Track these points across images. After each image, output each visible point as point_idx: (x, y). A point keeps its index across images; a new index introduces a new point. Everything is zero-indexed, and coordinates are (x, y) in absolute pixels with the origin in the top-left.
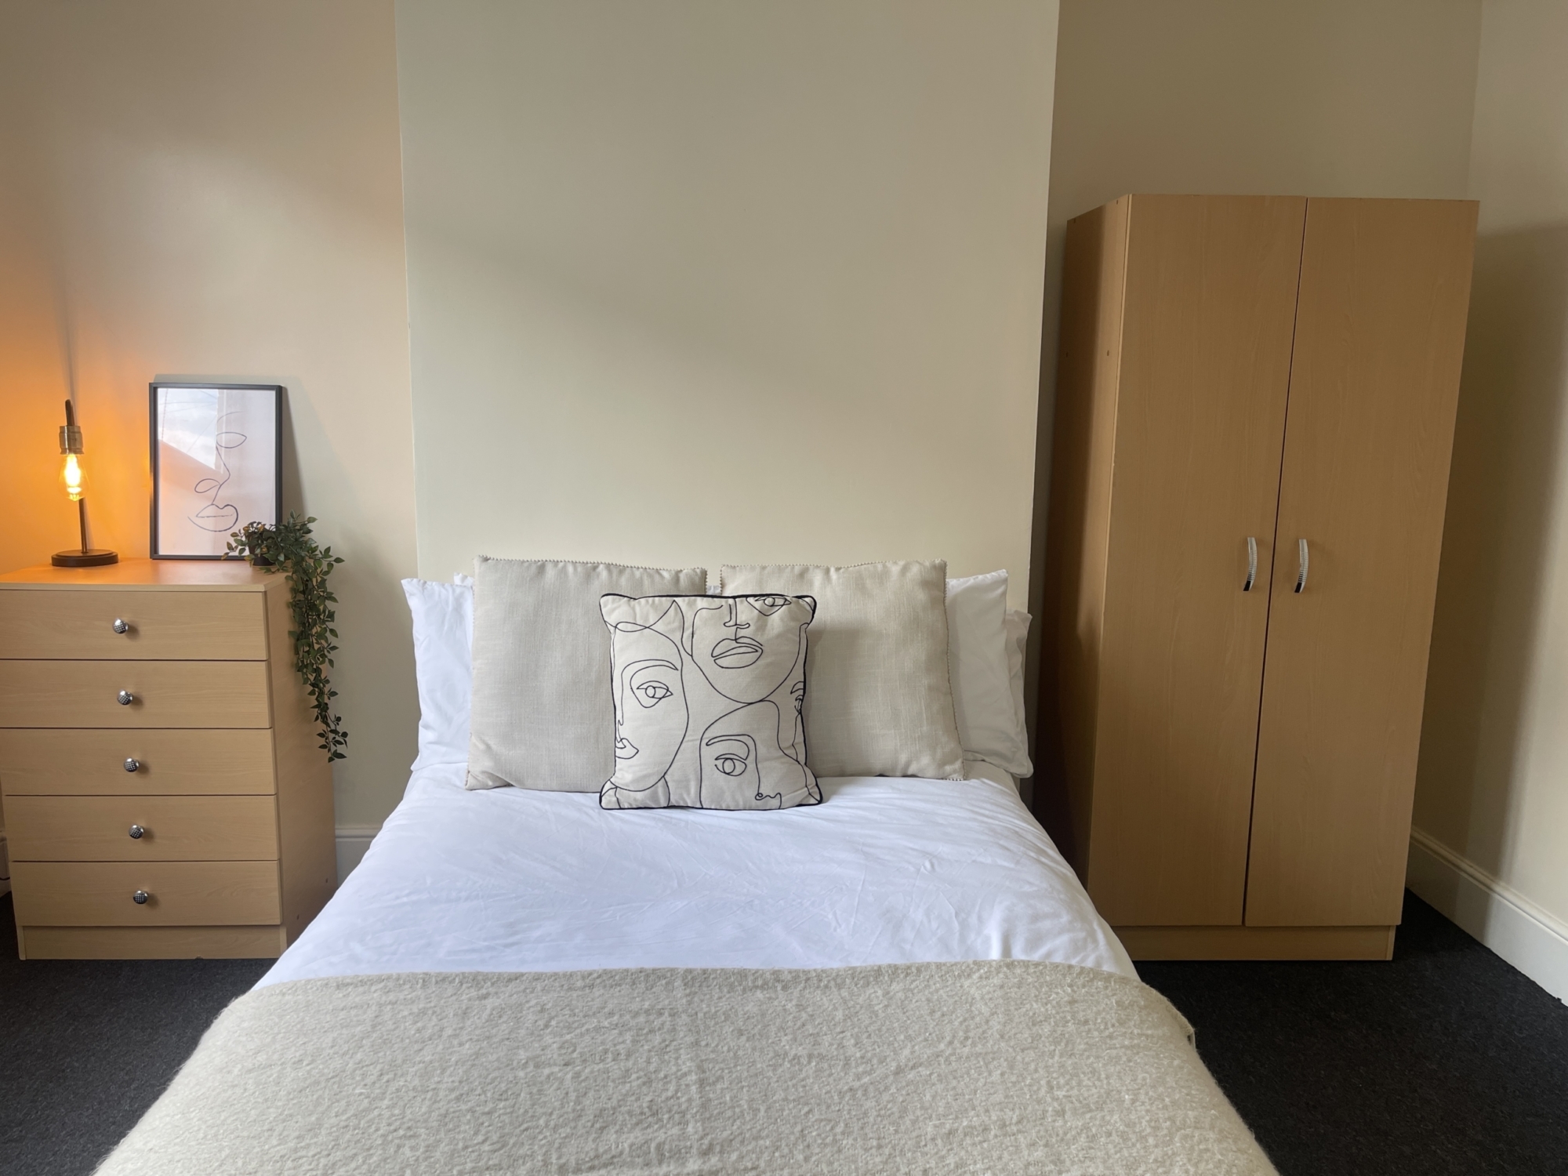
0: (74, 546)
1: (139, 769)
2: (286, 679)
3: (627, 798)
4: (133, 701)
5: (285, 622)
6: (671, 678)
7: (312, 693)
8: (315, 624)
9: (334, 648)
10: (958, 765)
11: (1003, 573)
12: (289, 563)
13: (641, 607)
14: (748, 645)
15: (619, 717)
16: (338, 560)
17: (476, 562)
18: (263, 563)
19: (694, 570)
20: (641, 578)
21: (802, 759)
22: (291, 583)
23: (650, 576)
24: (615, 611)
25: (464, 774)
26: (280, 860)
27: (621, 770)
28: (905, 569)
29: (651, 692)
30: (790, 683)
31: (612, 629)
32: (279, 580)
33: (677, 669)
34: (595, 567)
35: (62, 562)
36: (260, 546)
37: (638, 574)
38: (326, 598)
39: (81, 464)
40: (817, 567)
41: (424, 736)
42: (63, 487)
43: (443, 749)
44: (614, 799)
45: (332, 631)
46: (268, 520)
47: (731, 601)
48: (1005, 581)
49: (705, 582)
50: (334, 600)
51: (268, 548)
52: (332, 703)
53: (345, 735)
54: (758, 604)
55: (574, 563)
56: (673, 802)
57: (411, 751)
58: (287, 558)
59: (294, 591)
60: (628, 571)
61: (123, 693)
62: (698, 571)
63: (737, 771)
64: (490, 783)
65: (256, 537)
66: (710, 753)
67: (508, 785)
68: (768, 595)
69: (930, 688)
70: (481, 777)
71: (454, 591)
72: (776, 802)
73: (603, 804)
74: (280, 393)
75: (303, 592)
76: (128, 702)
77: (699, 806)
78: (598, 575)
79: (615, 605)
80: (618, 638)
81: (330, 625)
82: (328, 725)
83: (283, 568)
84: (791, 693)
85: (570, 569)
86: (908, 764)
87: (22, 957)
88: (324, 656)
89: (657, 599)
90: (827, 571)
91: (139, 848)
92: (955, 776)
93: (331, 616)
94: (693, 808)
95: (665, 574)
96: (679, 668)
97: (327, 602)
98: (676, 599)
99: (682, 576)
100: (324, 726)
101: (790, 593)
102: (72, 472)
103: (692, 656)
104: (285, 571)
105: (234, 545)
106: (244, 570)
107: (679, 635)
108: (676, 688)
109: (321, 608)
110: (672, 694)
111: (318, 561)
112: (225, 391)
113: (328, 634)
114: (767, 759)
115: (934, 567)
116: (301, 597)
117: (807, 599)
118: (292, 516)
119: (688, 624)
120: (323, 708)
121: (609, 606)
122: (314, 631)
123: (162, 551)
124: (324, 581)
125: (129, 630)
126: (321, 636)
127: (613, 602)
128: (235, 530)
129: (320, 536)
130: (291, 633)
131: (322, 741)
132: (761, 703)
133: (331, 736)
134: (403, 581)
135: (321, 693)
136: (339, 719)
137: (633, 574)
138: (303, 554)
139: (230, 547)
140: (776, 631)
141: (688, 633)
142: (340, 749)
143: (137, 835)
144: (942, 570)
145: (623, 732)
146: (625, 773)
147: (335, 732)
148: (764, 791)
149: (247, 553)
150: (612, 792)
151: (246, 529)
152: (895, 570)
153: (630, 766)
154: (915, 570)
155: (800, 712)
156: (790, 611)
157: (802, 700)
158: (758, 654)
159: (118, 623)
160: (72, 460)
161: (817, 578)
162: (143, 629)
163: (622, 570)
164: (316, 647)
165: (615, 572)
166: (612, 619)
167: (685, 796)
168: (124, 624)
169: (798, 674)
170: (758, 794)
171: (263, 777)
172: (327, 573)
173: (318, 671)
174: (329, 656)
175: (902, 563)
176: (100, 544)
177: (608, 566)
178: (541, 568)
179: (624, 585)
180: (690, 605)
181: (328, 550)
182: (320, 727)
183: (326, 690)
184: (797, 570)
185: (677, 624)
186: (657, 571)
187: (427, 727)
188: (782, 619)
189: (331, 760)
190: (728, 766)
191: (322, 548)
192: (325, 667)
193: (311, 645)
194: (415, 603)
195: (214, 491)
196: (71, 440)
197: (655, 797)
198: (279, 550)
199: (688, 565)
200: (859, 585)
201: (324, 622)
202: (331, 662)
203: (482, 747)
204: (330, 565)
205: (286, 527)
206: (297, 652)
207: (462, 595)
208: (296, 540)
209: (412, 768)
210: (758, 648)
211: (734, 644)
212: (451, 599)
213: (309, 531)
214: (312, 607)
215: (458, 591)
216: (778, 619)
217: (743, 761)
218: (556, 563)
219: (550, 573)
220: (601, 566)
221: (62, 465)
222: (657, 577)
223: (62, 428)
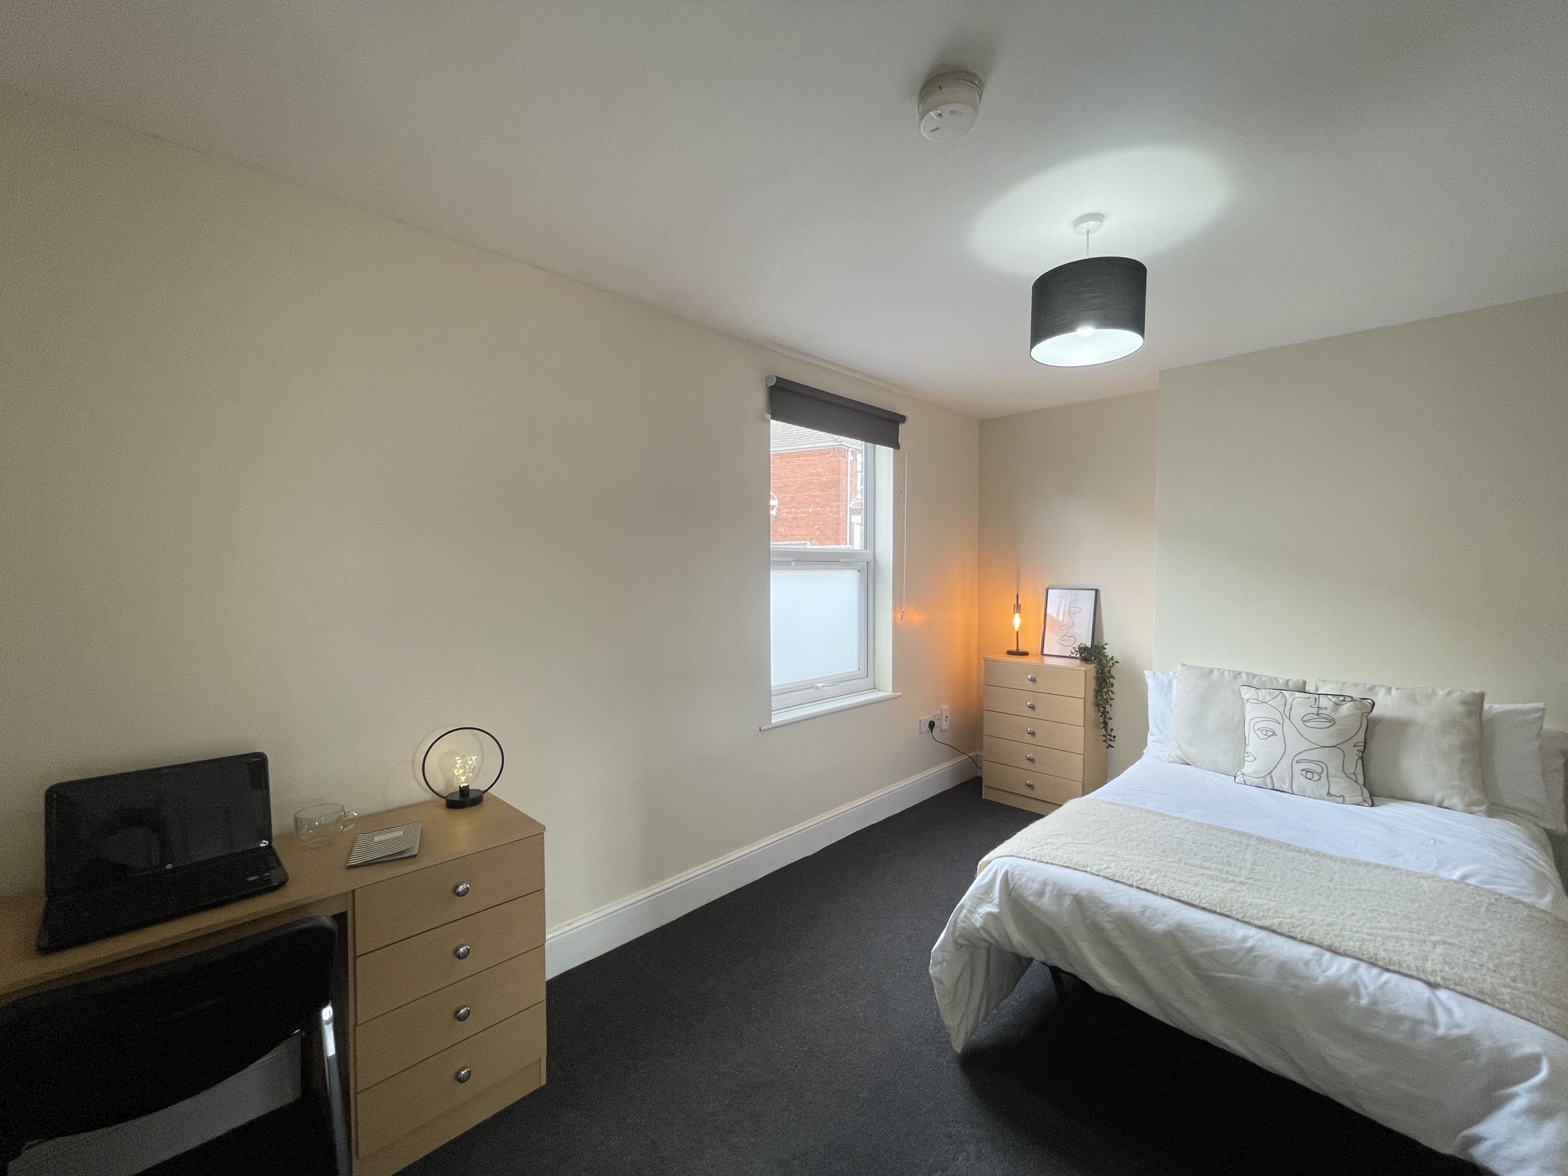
0: (1014, 648)
1: (1033, 734)
2: (1091, 708)
3: (1249, 780)
4: (1032, 707)
5: (1092, 685)
6: (1277, 728)
7: (1101, 716)
8: (1105, 687)
9: (1113, 699)
10: (1483, 808)
11: (1541, 705)
12: (1096, 661)
13: (1262, 693)
14: (1325, 718)
15: (1247, 742)
16: (1117, 662)
17: (1179, 666)
18: (1085, 660)
19: (1298, 680)
20: (1266, 680)
21: (1361, 781)
22: (1096, 669)
23: (1271, 681)
24: (1247, 694)
25: (1167, 756)
26: (1083, 783)
27: (1247, 767)
28: (1449, 694)
29: (1264, 732)
30: (1354, 741)
31: (1245, 701)
32: (1091, 667)
33: (1280, 724)
34: (1240, 673)
35: (1010, 653)
36: (1084, 653)
37: (1264, 679)
38: (1110, 677)
39: (1020, 617)
40: (1382, 686)
41: (1150, 738)
42: (1013, 626)
43: (1159, 745)
44: (1242, 780)
45: (1112, 691)
46: (1089, 645)
47: (1317, 696)
48: (1543, 710)
49: (1305, 686)
50: (1114, 678)
51: (1088, 654)
52: (1109, 722)
53: (1114, 737)
54: (1334, 699)
55: (1229, 671)
56: (1276, 787)
57: (1144, 744)
58: (1095, 659)
59: (1097, 672)
60: (1258, 677)
61: (1029, 703)
62: (1301, 681)
63: (1315, 779)
64: (1180, 762)
65: (1083, 650)
66: (1298, 767)
67: (1189, 764)
68: (1341, 696)
69: (1463, 761)
70: (1175, 758)
71: (1168, 677)
72: (1341, 800)
73: (1236, 780)
74: (1097, 591)
75: (1101, 673)
76: (1030, 707)
77: (1291, 792)
78: (1241, 677)
79: (1248, 690)
80: (1248, 706)
81: (1111, 689)
82: (1107, 732)
83: (1093, 663)
84: (1354, 746)
85: (1226, 673)
86: (1443, 800)
87: (983, 798)
88: (1108, 702)
89: (1271, 690)
90: (1390, 689)
91: (1028, 765)
92: (1480, 814)
93: (1112, 685)
94: (1286, 792)
95: (1280, 680)
96: (1282, 723)
97: (1111, 679)
98: (1283, 691)
99: (1290, 682)
100: (1105, 732)
101: (1356, 696)
102: (1017, 621)
103: (1289, 719)
104: (1094, 663)
105: (1074, 652)
106: (1078, 662)
107: (1283, 708)
108: (1278, 731)
109: (1108, 681)
110: (1276, 735)
111: (1108, 662)
112: (1069, 591)
113: (1110, 693)
114: (1335, 776)
115: (1474, 694)
116: (1100, 675)
117: (1369, 701)
118: (1098, 642)
119: (1289, 703)
120: (1105, 723)
121: (1245, 691)
122: (1104, 690)
123: (1045, 653)
124: (1110, 670)
125: (1033, 680)
126: (1107, 693)
127: (1247, 689)
128: (1074, 646)
129: (1109, 651)
130: (1094, 690)
131: (1104, 738)
132: (1333, 748)
133: (1108, 737)
134: (1145, 672)
135: (1105, 717)
136: (1112, 730)
137: (1261, 678)
138: (1102, 658)
139: (1072, 653)
140: (1345, 714)
141: (1288, 708)
142: (1112, 743)
143: (1029, 759)
144: (1481, 697)
145: (1248, 749)
146: (1249, 768)
147: (1110, 735)
148: (1332, 792)
149: (1078, 656)
150: (1241, 776)
151: (1079, 646)
152: (1441, 693)
153: (1251, 766)
154: (1457, 695)
155: (1362, 758)
156: (1355, 705)
157: (1363, 752)
158: (1331, 723)
159: (1029, 677)
160: (1017, 615)
161: (1382, 692)
162: (1038, 680)
163: (1255, 676)
164: (1105, 697)
165: (1251, 676)
166: (1246, 697)
167: (1283, 786)
168: (1031, 677)
169: (1360, 737)
170: (1328, 793)
171: (1079, 746)
172: (1111, 667)
173: (1105, 708)
174: (1110, 702)
175: (1447, 690)
176: (1022, 649)
177: (1247, 674)
178: (1211, 671)
179: (1255, 682)
180: (1291, 695)
181: (1112, 657)
182: (1104, 732)
183: (1108, 716)
184: (1368, 686)
185: (1281, 703)
186: (1276, 678)
187: (1152, 734)
188: (1349, 708)
189: (1107, 748)
190: (1309, 775)
191: (1110, 656)
192: (1108, 707)
193: (1102, 696)
194: (1150, 682)
195: (1066, 631)
196: (1018, 608)
197: (1265, 783)
198: (1092, 655)
199: (1295, 678)
200: (1412, 698)
201: (1109, 687)
202: (1111, 705)
203: (1176, 745)
204: (1113, 664)
205: (1095, 646)
206: (1096, 698)
207: (1172, 679)
208: (1099, 652)
209: (1144, 752)
210: (1332, 721)
211: (1317, 717)
212: (1166, 681)
213: (1105, 649)
214: (1104, 680)
215: (1170, 678)
216: (1346, 708)
217: (1320, 775)
218: (1219, 670)
219: (1216, 674)
220: (1243, 673)
221: (1012, 617)
222: (1275, 681)
223: (1015, 605)
